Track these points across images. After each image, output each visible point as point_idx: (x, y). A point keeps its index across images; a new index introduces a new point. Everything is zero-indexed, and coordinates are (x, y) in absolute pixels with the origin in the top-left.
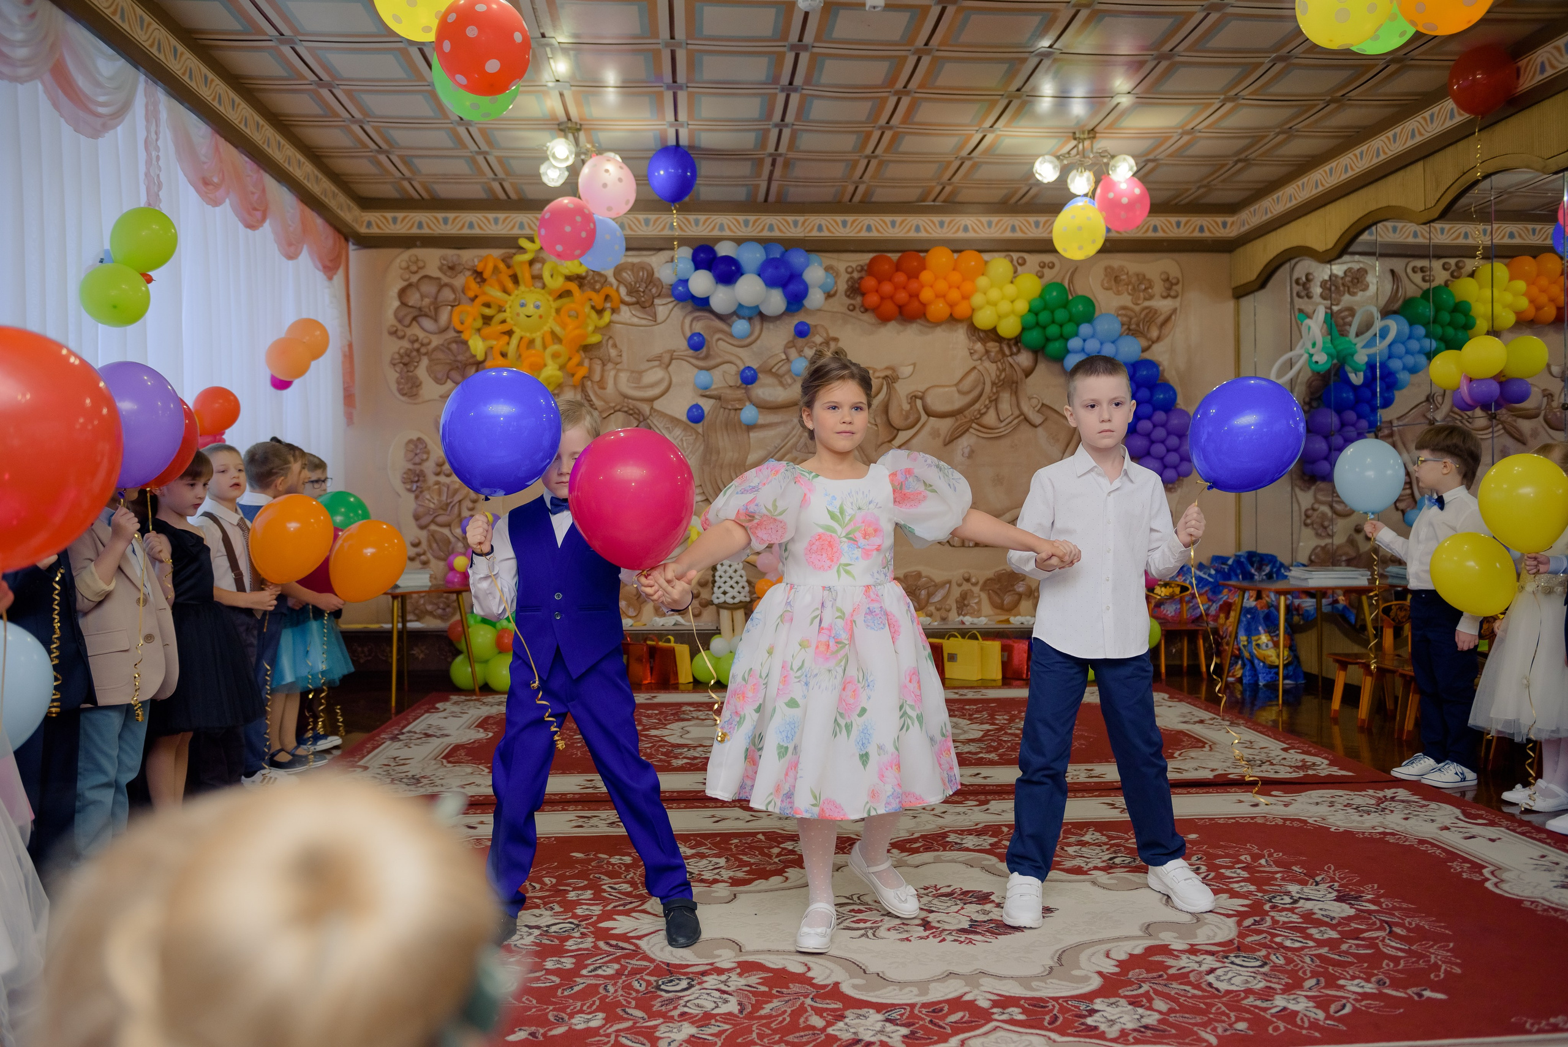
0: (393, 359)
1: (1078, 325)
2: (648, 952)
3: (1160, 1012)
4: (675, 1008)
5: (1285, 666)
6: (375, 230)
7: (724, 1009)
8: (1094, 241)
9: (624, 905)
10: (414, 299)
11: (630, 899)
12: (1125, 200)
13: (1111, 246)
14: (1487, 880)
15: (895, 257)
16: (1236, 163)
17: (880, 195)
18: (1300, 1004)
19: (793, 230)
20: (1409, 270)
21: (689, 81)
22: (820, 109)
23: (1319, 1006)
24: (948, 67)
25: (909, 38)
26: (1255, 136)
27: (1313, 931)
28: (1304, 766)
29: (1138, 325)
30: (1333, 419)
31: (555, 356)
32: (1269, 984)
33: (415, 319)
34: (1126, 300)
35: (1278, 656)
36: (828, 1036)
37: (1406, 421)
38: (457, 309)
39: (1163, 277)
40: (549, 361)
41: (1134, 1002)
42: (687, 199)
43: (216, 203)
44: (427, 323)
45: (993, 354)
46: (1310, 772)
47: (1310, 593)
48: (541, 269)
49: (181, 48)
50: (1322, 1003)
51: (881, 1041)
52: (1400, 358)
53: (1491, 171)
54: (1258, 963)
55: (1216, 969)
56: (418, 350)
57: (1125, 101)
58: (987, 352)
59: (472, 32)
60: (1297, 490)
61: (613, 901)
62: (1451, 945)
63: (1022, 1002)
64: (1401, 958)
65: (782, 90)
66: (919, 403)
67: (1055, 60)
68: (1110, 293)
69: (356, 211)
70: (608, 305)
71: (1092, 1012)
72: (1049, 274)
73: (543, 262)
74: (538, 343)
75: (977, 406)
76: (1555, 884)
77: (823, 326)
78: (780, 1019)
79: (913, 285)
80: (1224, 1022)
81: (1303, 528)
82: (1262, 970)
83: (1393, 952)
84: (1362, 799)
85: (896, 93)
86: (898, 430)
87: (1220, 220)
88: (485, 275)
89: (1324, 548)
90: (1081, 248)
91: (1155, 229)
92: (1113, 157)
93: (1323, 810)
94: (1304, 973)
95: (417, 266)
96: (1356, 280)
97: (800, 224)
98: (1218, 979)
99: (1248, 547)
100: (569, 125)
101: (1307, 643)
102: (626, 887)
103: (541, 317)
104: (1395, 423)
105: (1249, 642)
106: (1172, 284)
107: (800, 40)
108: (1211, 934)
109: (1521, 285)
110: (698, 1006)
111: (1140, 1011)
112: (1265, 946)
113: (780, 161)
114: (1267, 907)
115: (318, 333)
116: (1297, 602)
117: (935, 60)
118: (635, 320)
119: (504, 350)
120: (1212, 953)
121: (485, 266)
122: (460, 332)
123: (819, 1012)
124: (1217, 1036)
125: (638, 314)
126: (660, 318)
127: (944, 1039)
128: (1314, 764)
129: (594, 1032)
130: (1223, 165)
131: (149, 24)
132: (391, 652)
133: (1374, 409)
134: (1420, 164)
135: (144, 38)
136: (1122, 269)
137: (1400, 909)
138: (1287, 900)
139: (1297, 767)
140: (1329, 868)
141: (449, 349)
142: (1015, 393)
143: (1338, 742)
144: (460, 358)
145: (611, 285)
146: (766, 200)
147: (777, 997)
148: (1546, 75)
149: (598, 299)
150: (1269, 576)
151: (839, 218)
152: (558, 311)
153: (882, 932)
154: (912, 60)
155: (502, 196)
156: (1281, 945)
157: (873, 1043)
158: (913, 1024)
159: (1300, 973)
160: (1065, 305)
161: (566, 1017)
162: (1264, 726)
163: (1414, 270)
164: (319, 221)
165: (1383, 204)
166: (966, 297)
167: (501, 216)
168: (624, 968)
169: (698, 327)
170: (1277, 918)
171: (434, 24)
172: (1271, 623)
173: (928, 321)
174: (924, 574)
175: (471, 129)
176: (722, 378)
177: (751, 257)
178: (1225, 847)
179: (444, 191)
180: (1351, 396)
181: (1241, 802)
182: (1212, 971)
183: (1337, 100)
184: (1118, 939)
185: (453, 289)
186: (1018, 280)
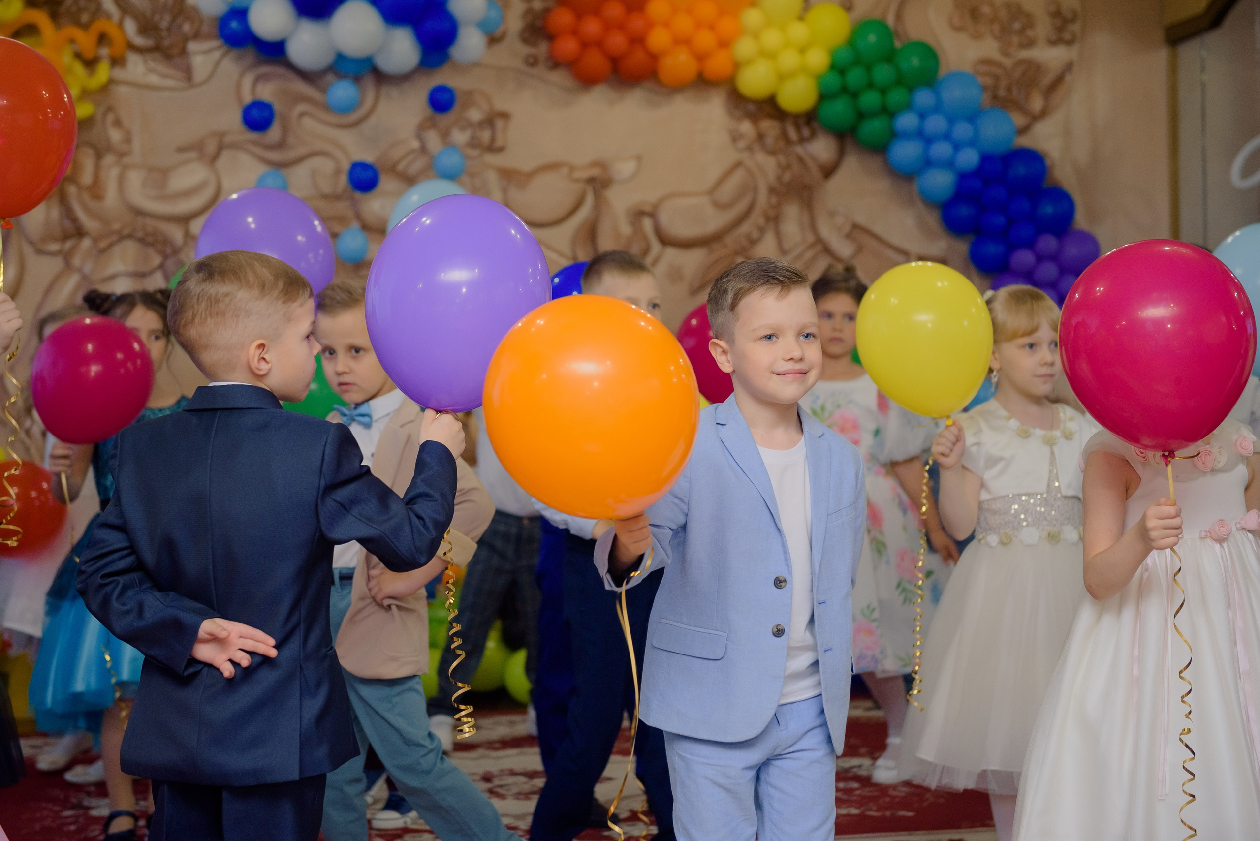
1: (911, 90)
29: (1009, 89)
34: (989, 48)
45: (770, 140)
58: (761, 137)
66: (647, 224)
68: (963, 36)
70: (105, 52)
72: (862, 4)
75: (745, 228)
77: (483, 92)
79: (636, 23)
106: (1066, 21)
118: (154, 79)
125: (160, 68)
126: (199, 74)
142: (808, 206)
145: (108, 16)
149: (86, 40)
160: (890, 56)
166: (724, 44)
169: (267, 93)
173: (660, 84)
186: (811, 14)
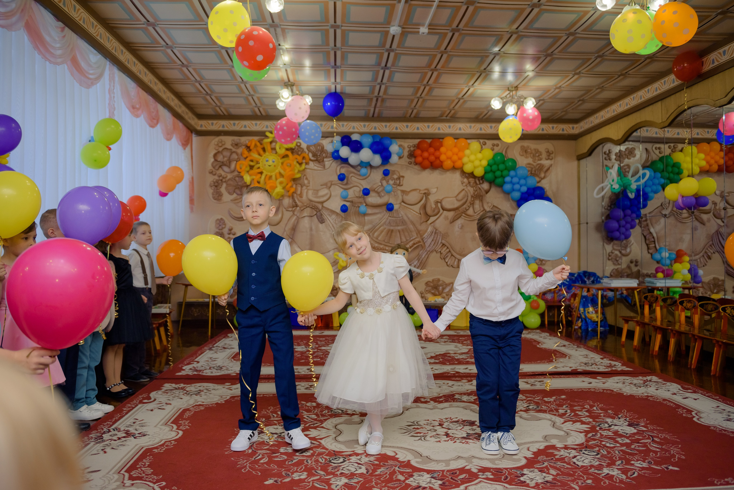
0: (211, 184)
1: (509, 171)
2: (325, 446)
3: (553, 475)
4: (338, 471)
5: (601, 321)
6: (204, 128)
7: (360, 471)
8: (517, 135)
9: (313, 424)
10: (220, 158)
11: (316, 422)
12: (531, 117)
13: (524, 137)
14: (694, 417)
15: (429, 141)
16: (579, 101)
17: (423, 114)
18: (615, 472)
19: (385, 129)
20: (654, 148)
21: (341, 64)
22: (398, 77)
23: (623, 473)
24: (455, 59)
25: (438, 46)
26: (588, 90)
27: (619, 439)
28: (611, 366)
29: (535, 171)
30: (620, 213)
31: (281, 183)
32: (600, 463)
33: (220, 167)
34: (530, 160)
35: (597, 317)
36: (406, 484)
37: (653, 214)
38: (238, 163)
39: (547, 150)
40: (278, 185)
41: (541, 470)
42: (339, 116)
43: (137, 116)
44: (226, 169)
45: (472, 184)
46: (614, 369)
47: (611, 290)
48: (275, 145)
49: (124, 50)
50: (624, 472)
51: (430, 487)
52: (650, 187)
53: (691, 106)
54: (595, 454)
55: (576, 456)
56: (221, 180)
57: (531, 74)
58: (469, 183)
59: (251, 43)
60: (605, 244)
61: (309, 422)
62: (680, 446)
63: (492, 470)
64: (658, 451)
65: (382, 69)
66: (439, 205)
67: (501, 57)
68: (523, 157)
69: (196, 120)
70: (304, 161)
71: (523, 475)
72: (496, 149)
73: (276, 142)
74: (274, 177)
75: (465, 206)
76: (724, 419)
77: (397, 171)
78: (385, 476)
79: (437, 153)
80: (582, 480)
81: (608, 261)
82: (597, 457)
83: (655, 449)
84: (638, 380)
85: (431, 70)
86: (430, 216)
87: (571, 126)
88: (251, 148)
89: (617, 270)
90: (511, 137)
91: (543, 130)
92: (525, 98)
93: (620, 385)
94: (616, 458)
95: (223, 144)
96: (631, 153)
97: (388, 126)
98: (578, 460)
99: (583, 269)
100: (289, 83)
101: (609, 311)
102: (314, 417)
103: (275, 166)
104: (648, 215)
105: (584, 311)
106: (550, 154)
107: (391, 47)
108: (574, 440)
109: (702, 156)
110: (348, 470)
111: (544, 474)
112: (598, 446)
113: (380, 99)
114: (598, 428)
115: (179, 172)
116: (605, 293)
117: (449, 56)
118: (316, 168)
119: (259, 180)
120: (575, 449)
121: (251, 144)
122: (240, 172)
123: (402, 473)
124: (579, 486)
125: (317, 165)
126: (327, 166)
127: (458, 486)
128: (615, 365)
129: (303, 481)
130: (573, 102)
131: (112, 40)
132: (209, 311)
133: (639, 209)
134: (660, 103)
135: (110, 46)
136: (528, 147)
137: (656, 430)
138: (606, 425)
139: (608, 366)
140: (624, 411)
141: (235, 180)
142: (482, 201)
143: (624, 355)
144: (239, 184)
145: (305, 152)
146: (373, 116)
147: (383, 466)
148: (715, 64)
149: (300, 158)
150: (593, 282)
151: (405, 124)
152: (282, 163)
153: (428, 438)
154: (439, 56)
155: (259, 114)
156: (605, 446)
157: (426, 488)
158: (444, 479)
159: (614, 458)
160: (504, 162)
161: (290, 474)
162: (592, 348)
163: (656, 148)
164: (180, 124)
165: (643, 119)
166: (460, 159)
167: (258, 122)
168: (315, 452)
169: (343, 171)
170: (603, 433)
171: (235, 39)
172: (594, 302)
173: (443, 169)
174: (441, 279)
175: (247, 85)
176: (354, 193)
177: (367, 141)
178: (577, 402)
179: (234, 111)
180: (629, 203)
181: (583, 381)
182: (575, 457)
183: (624, 74)
184: (533, 442)
185: (237, 154)
186: (483, 151)
